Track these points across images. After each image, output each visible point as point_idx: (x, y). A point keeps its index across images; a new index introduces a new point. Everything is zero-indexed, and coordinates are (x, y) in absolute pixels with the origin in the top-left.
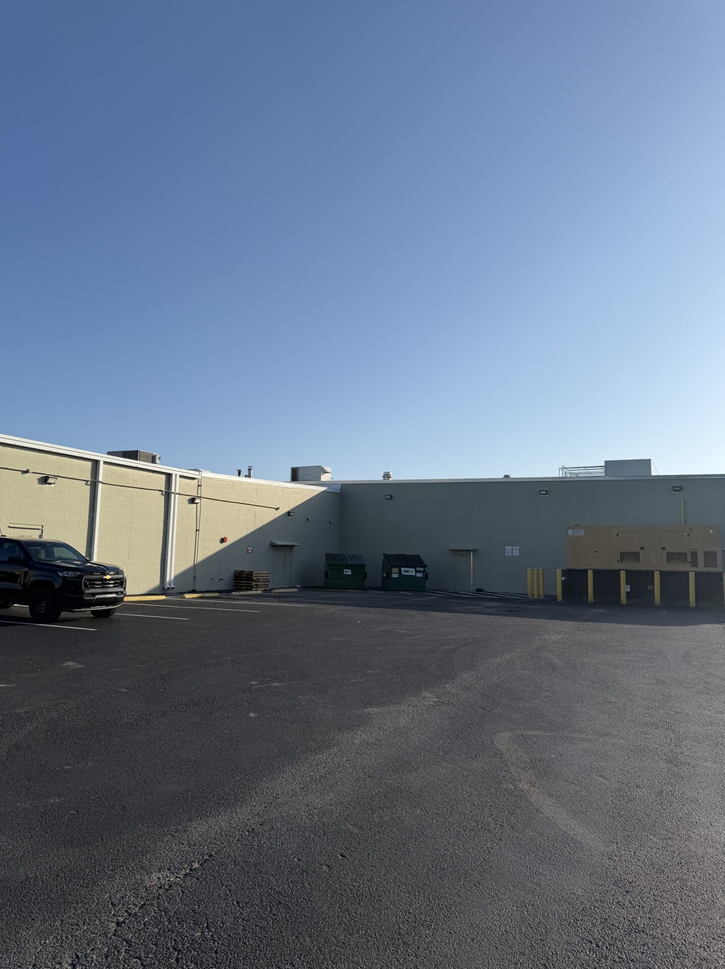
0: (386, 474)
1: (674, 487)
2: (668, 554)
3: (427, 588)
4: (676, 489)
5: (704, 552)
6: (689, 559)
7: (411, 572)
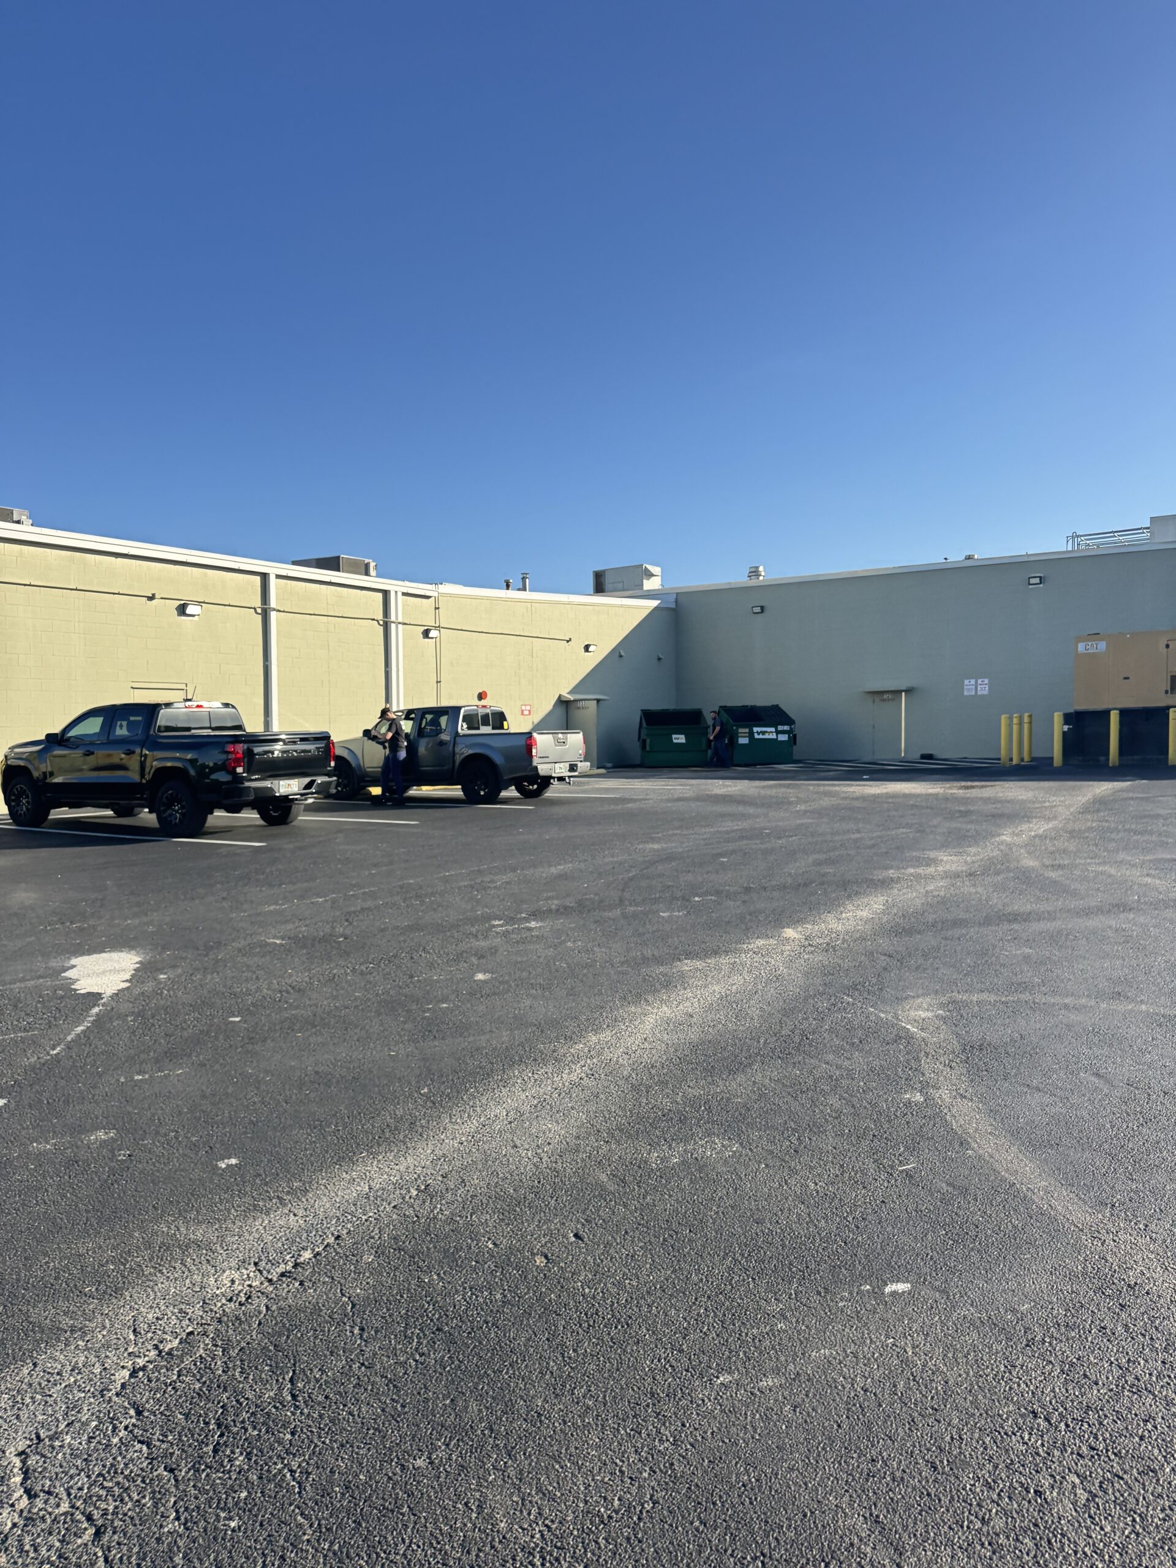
0: (753, 570)
7: (770, 733)
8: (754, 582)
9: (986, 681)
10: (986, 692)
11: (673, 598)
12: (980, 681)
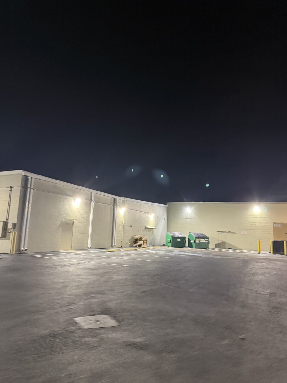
3: (210, 247)
7: (203, 240)
9: (246, 231)
10: (246, 234)
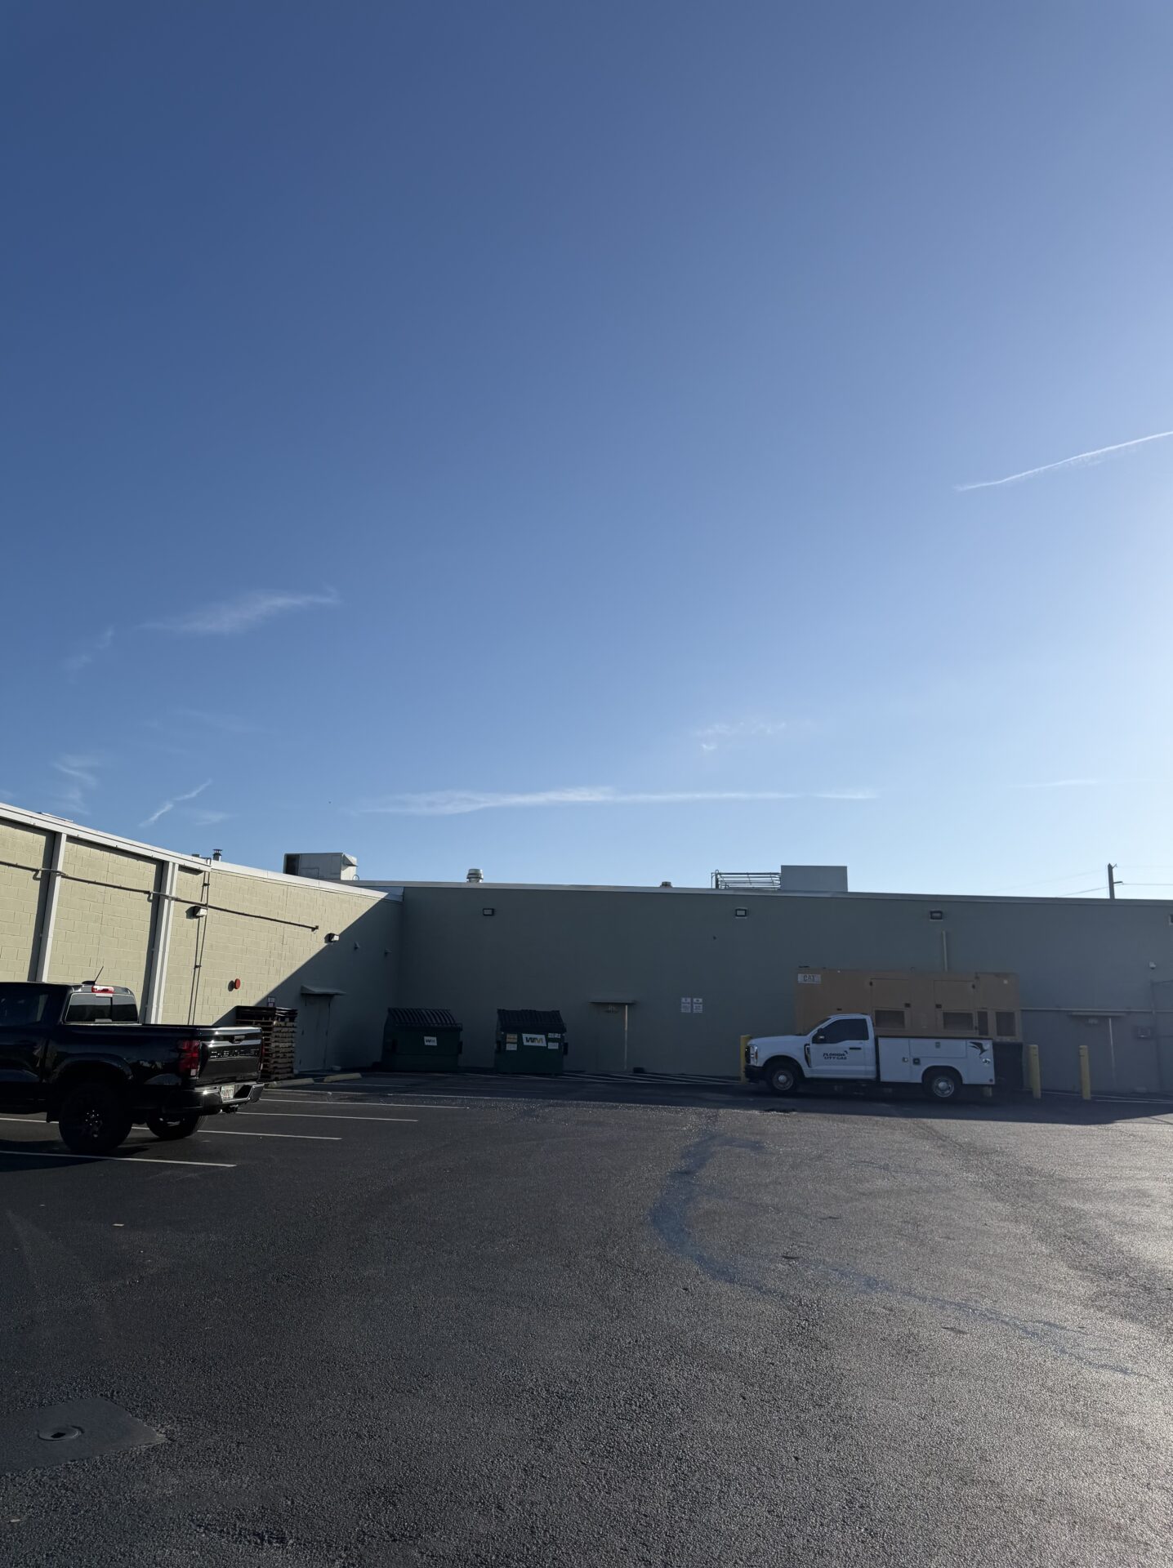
0: (471, 872)
1: (932, 913)
2: (946, 1015)
3: (568, 1069)
4: (935, 915)
5: (997, 1013)
6: (975, 1022)
7: (540, 1040)
8: (473, 885)
9: (701, 1000)
10: (700, 1011)
11: (400, 892)
12: (695, 1000)
